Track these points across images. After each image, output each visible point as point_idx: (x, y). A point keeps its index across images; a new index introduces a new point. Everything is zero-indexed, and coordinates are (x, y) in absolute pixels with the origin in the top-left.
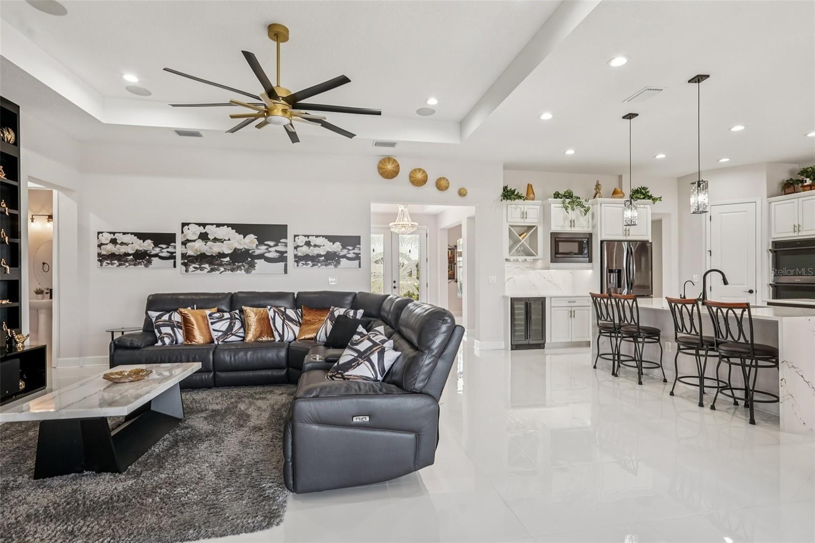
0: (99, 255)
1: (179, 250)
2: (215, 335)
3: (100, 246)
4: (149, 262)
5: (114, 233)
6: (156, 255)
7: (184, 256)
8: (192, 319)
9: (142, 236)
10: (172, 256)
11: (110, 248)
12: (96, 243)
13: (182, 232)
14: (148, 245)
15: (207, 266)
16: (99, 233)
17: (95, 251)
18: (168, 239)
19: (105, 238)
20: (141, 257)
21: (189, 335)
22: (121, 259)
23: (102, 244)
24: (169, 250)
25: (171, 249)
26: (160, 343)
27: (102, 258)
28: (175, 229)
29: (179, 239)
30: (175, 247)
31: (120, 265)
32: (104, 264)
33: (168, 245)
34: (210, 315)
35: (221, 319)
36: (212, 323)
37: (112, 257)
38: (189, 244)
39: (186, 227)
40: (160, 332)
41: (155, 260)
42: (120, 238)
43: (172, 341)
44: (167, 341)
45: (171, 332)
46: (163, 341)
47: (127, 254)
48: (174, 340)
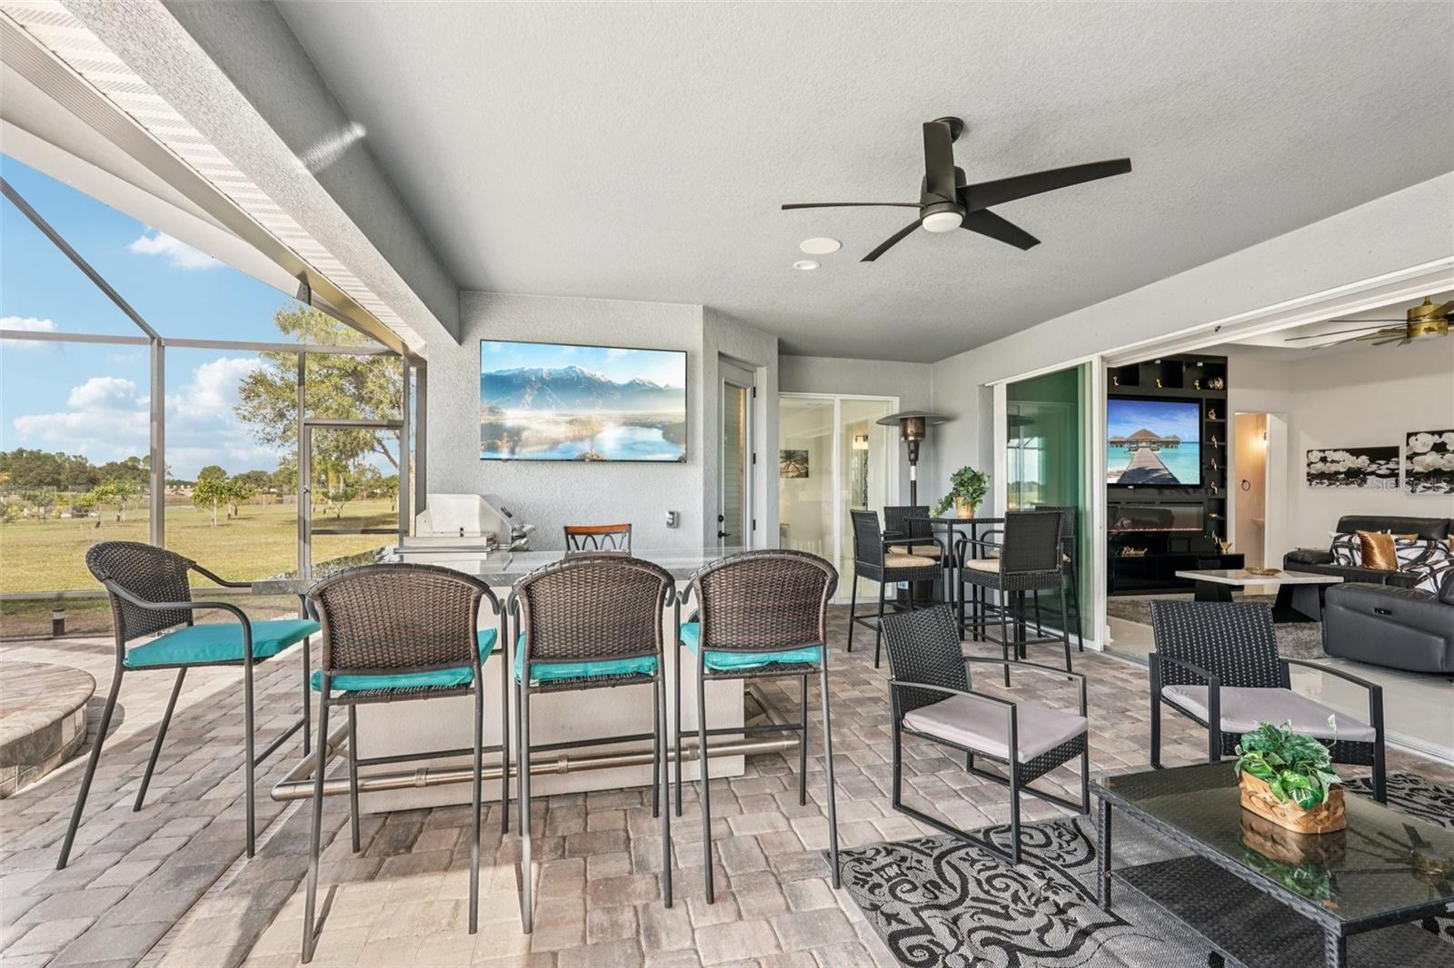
0: (1309, 474)
1: (1403, 465)
2: (1400, 562)
3: (1309, 465)
4: (1364, 481)
5: (1324, 451)
6: (1373, 473)
7: (1409, 473)
8: (1373, 543)
9: (1356, 452)
10: (1394, 474)
11: (1320, 467)
12: (1305, 462)
13: (1408, 444)
14: (1363, 461)
15: (1444, 484)
16: (1308, 452)
17: (1304, 470)
18: (1390, 453)
19: (1315, 456)
20: (1355, 476)
21: (1367, 557)
22: (1331, 478)
23: (1312, 463)
24: (1389, 466)
25: (1391, 465)
26: (1335, 563)
27: (1311, 477)
28: (1399, 441)
29: (1403, 453)
30: (1398, 463)
31: (1330, 484)
32: (1314, 483)
33: (1388, 461)
34: (1396, 540)
35: (1411, 546)
36: (1398, 550)
37: (1321, 476)
38: (1416, 459)
39: (1413, 438)
40: (1337, 552)
41: (1370, 478)
42: (1330, 456)
43: (1349, 563)
44: (1343, 562)
45: (1348, 554)
46: (1338, 561)
47: (1338, 473)
48: (1351, 560)
